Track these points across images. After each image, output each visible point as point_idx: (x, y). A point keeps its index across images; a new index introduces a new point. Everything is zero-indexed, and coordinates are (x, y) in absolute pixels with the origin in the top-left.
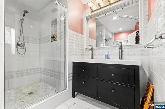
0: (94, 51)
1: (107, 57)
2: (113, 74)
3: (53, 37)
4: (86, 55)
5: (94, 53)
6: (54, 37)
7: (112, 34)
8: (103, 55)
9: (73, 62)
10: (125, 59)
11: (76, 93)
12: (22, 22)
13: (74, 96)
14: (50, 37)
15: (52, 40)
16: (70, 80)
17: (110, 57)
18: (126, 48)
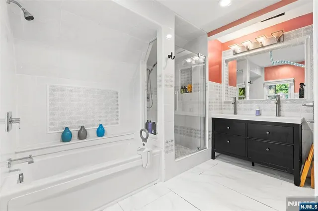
0: (238, 104)
1: (258, 113)
2: (268, 132)
3: (183, 87)
4: (225, 109)
5: (238, 107)
6: (185, 88)
7: (261, 68)
8: (251, 109)
9: (213, 119)
10: (284, 116)
11: (216, 154)
12: (150, 72)
13: (213, 157)
14: (180, 88)
15: (183, 91)
16: (209, 139)
17: (262, 112)
18: (286, 103)
